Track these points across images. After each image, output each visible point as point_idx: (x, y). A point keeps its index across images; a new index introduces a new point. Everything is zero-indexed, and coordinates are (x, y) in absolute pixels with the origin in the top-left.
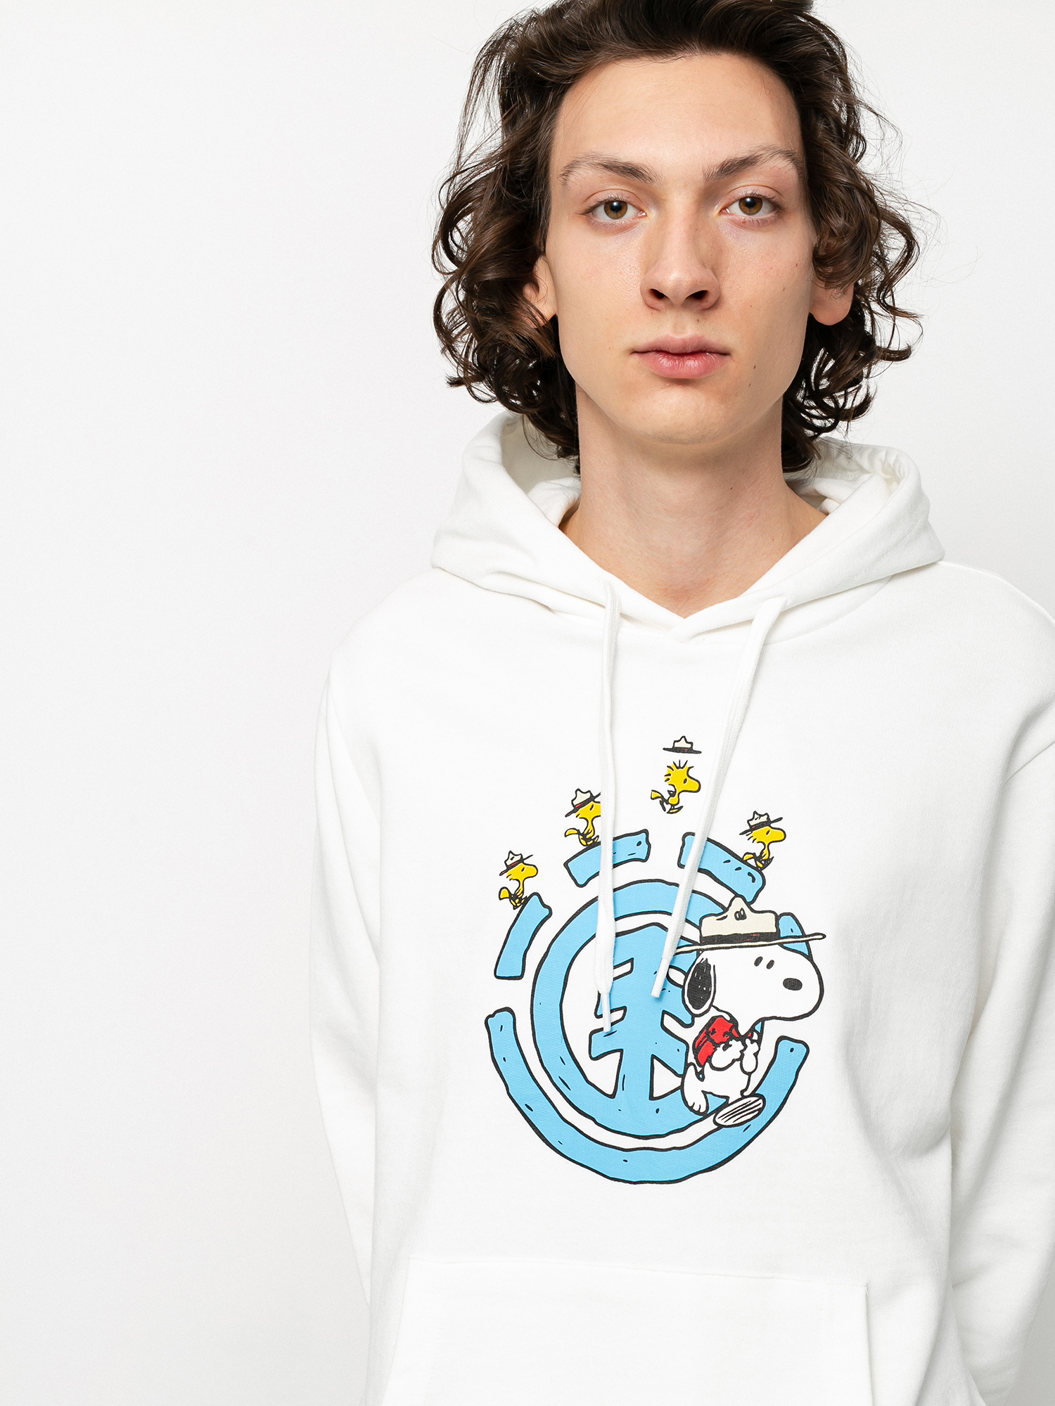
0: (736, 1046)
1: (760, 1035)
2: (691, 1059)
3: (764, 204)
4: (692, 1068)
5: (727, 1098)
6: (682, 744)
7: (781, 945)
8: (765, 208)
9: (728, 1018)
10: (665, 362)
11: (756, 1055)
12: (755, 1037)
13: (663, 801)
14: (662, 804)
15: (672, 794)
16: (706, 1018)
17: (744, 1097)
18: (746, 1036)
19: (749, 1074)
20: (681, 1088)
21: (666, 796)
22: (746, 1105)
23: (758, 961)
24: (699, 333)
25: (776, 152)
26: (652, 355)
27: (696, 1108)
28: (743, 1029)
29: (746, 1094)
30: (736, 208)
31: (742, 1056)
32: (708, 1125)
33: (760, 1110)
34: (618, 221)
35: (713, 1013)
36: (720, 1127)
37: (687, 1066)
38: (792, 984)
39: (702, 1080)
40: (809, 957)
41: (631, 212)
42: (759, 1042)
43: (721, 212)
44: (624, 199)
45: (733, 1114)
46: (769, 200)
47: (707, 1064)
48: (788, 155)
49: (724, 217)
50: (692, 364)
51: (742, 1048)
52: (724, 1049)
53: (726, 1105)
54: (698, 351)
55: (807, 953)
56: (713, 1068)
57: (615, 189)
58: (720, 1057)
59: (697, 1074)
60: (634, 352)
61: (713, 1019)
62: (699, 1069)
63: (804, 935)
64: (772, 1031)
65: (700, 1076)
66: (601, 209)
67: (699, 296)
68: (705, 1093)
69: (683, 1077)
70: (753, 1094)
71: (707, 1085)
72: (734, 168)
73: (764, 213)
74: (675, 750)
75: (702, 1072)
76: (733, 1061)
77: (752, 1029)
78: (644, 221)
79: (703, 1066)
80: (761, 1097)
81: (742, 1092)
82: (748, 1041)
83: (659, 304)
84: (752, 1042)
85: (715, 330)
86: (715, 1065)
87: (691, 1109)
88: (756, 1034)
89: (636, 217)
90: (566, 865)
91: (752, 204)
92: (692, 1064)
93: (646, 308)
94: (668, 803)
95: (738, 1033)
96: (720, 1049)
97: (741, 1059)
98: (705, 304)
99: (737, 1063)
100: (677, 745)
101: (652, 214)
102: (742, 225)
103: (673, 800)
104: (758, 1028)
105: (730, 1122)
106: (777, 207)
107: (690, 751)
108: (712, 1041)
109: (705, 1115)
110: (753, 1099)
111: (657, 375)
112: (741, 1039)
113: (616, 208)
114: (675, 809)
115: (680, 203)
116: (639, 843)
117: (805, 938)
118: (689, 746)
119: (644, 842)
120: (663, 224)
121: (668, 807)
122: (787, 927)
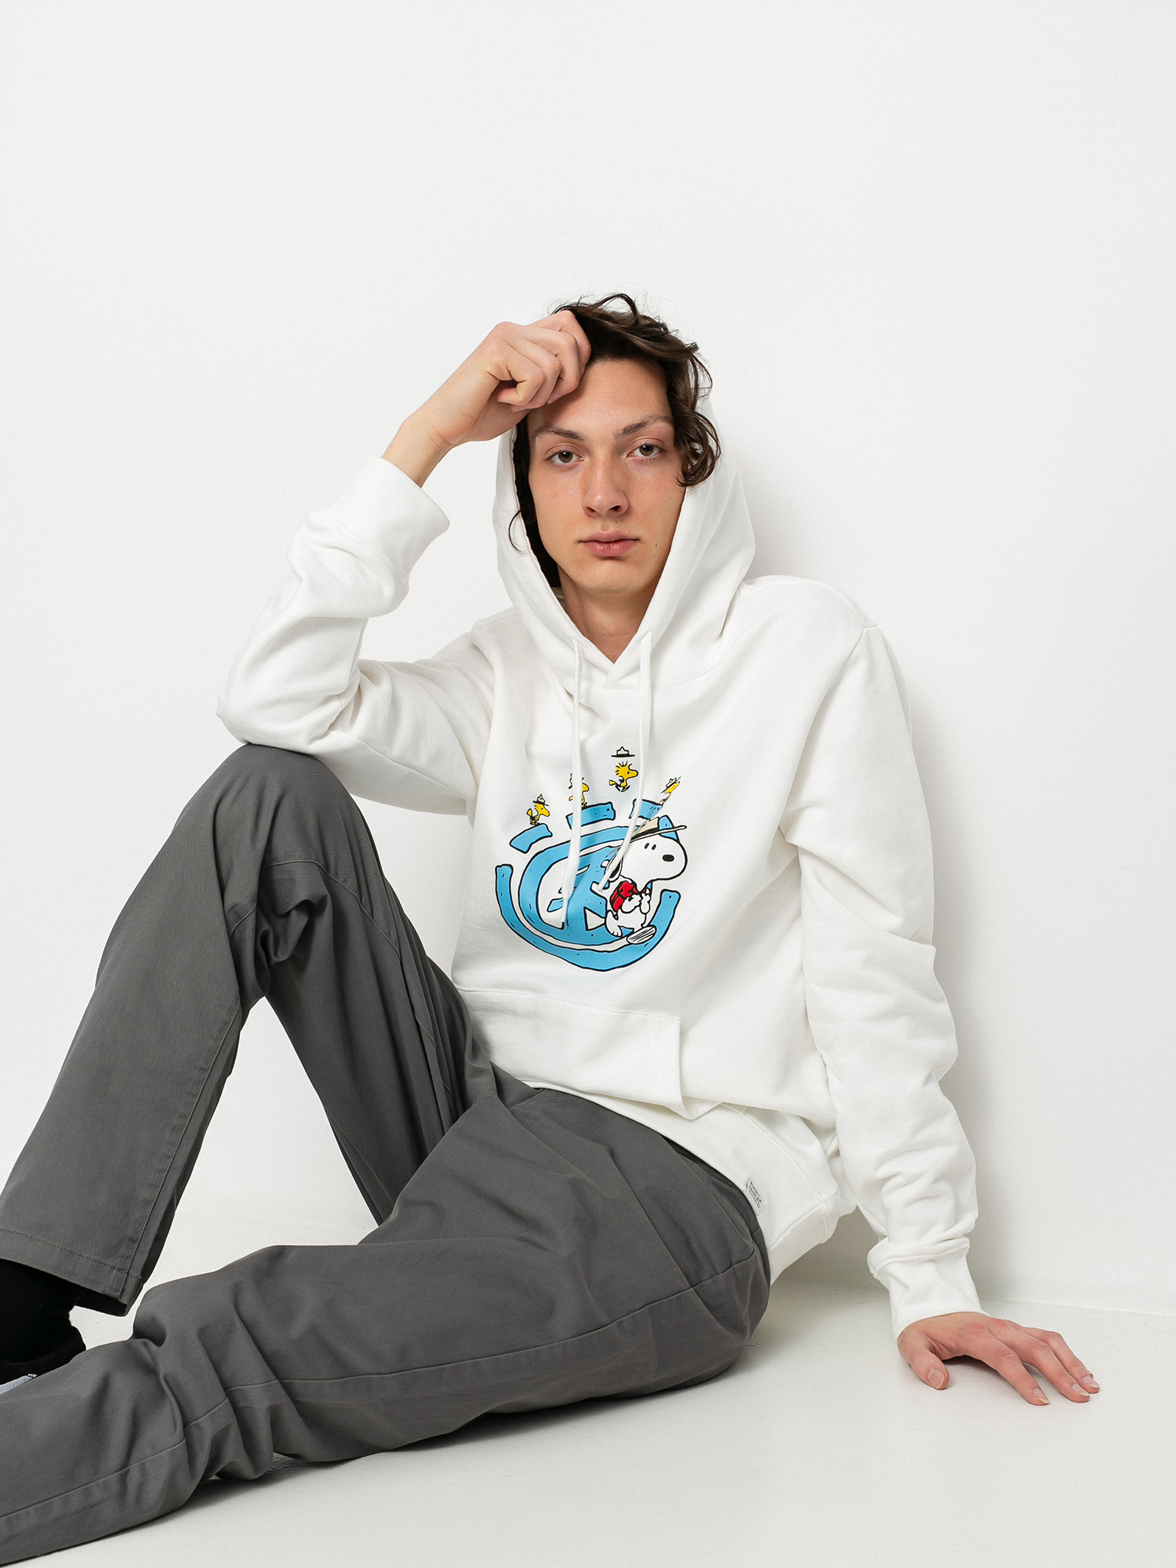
0: (636, 898)
1: (651, 890)
2: (609, 907)
3: (655, 448)
4: (610, 913)
5: (633, 929)
6: (622, 752)
7: (660, 834)
8: (655, 451)
9: (630, 882)
10: (599, 547)
11: (649, 902)
12: (648, 892)
13: (617, 786)
14: (617, 787)
15: (622, 781)
16: (617, 883)
17: (643, 928)
18: (642, 892)
19: (646, 914)
20: (605, 924)
21: (619, 783)
22: (645, 932)
23: (646, 847)
24: (618, 530)
25: (657, 418)
26: (592, 543)
27: (615, 934)
28: (640, 889)
29: (644, 926)
30: (638, 452)
31: (641, 903)
32: (624, 942)
33: (654, 934)
34: (566, 464)
35: (621, 879)
36: (630, 944)
37: (607, 912)
38: (668, 858)
39: (617, 919)
40: (678, 841)
41: (575, 458)
42: (650, 894)
43: (628, 456)
44: (569, 450)
45: (637, 937)
46: (656, 446)
47: (620, 910)
48: (665, 419)
49: (629, 458)
50: (615, 547)
51: (640, 899)
52: (629, 900)
53: (633, 933)
54: (620, 540)
55: (676, 838)
56: (623, 912)
57: (564, 447)
58: (627, 905)
59: (614, 916)
60: (580, 541)
61: (621, 883)
62: (615, 913)
63: (673, 827)
64: (657, 887)
65: (616, 917)
66: (557, 457)
67: (616, 508)
68: (620, 927)
69: (605, 918)
70: (649, 925)
71: (620, 922)
72: (633, 429)
73: (655, 453)
74: (618, 756)
75: (617, 915)
76: (636, 907)
77: (646, 887)
78: (582, 463)
79: (617, 912)
80: (654, 926)
81: (642, 925)
82: (643, 895)
83: (593, 514)
84: (646, 895)
85: (628, 528)
86: (624, 910)
87: (613, 934)
88: (648, 889)
89: (578, 461)
90: (567, 817)
91: (647, 449)
92: (610, 910)
93: (587, 516)
94: (620, 786)
95: (637, 890)
96: (627, 901)
97: (640, 905)
98: (620, 513)
99: (638, 908)
100: (619, 753)
101: (587, 459)
102: (641, 462)
103: (623, 784)
104: (649, 886)
105: (636, 942)
106: (662, 451)
107: (628, 755)
108: (621, 896)
109: (621, 937)
110: (649, 928)
111: (595, 556)
112: (640, 894)
113: (566, 456)
114: (625, 788)
115: (601, 453)
116: (608, 810)
117: (675, 829)
118: (626, 753)
119: (611, 809)
120: (593, 465)
121: (621, 789)
122: (664, 824)
